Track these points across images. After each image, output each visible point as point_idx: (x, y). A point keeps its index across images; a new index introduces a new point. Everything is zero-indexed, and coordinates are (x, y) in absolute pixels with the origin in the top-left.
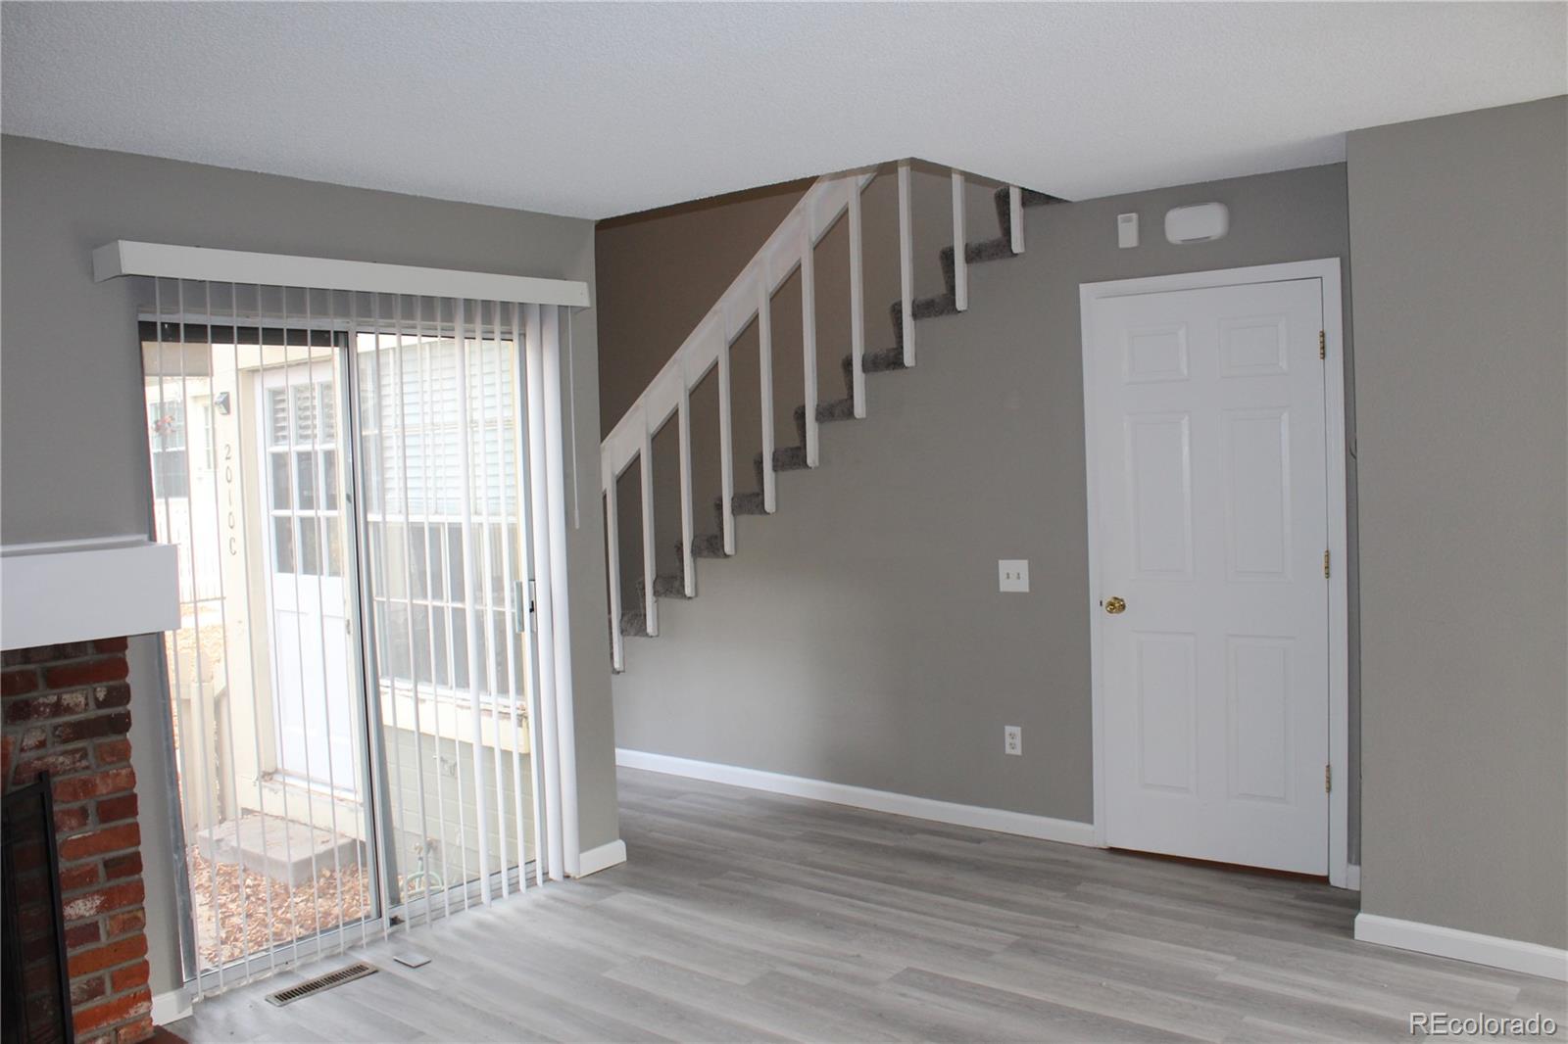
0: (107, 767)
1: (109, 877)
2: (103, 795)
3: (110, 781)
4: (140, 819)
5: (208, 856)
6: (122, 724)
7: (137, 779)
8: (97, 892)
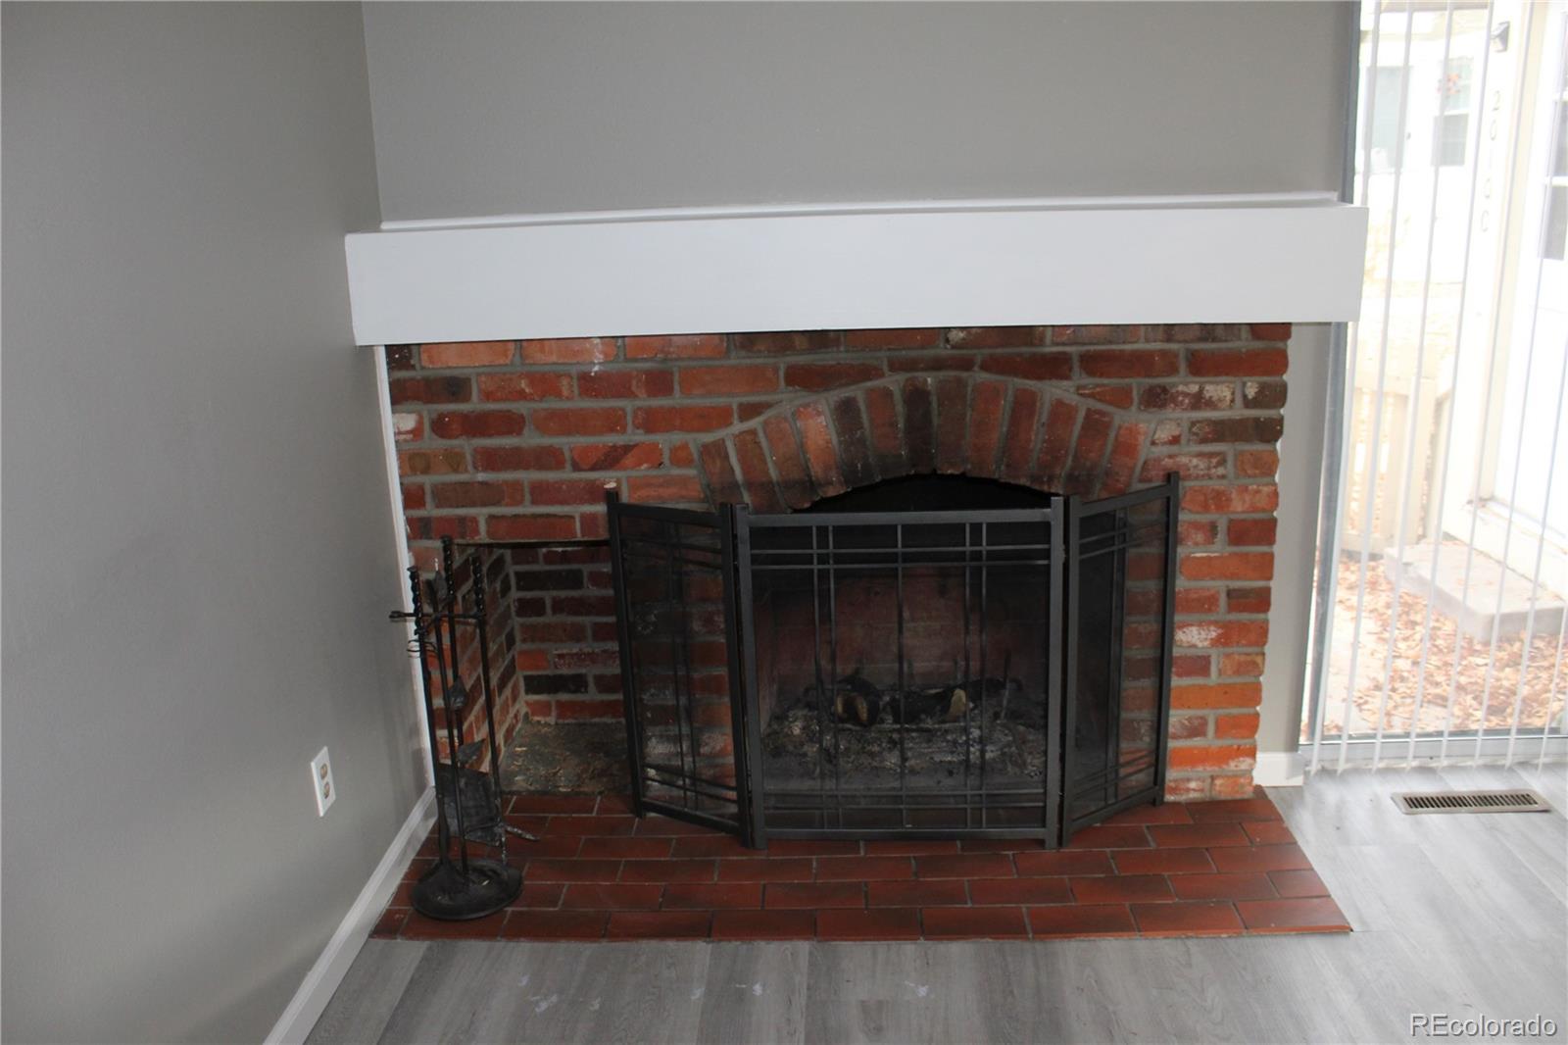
0: (1247, 481)
1: (1231, 609)
2: (1238, 513)
3: (1247, 498)
4: (1277, 549)
5: (1393, 578)
6: (1271, 431)
7: (1280, 500)
8: (1215, 623)
